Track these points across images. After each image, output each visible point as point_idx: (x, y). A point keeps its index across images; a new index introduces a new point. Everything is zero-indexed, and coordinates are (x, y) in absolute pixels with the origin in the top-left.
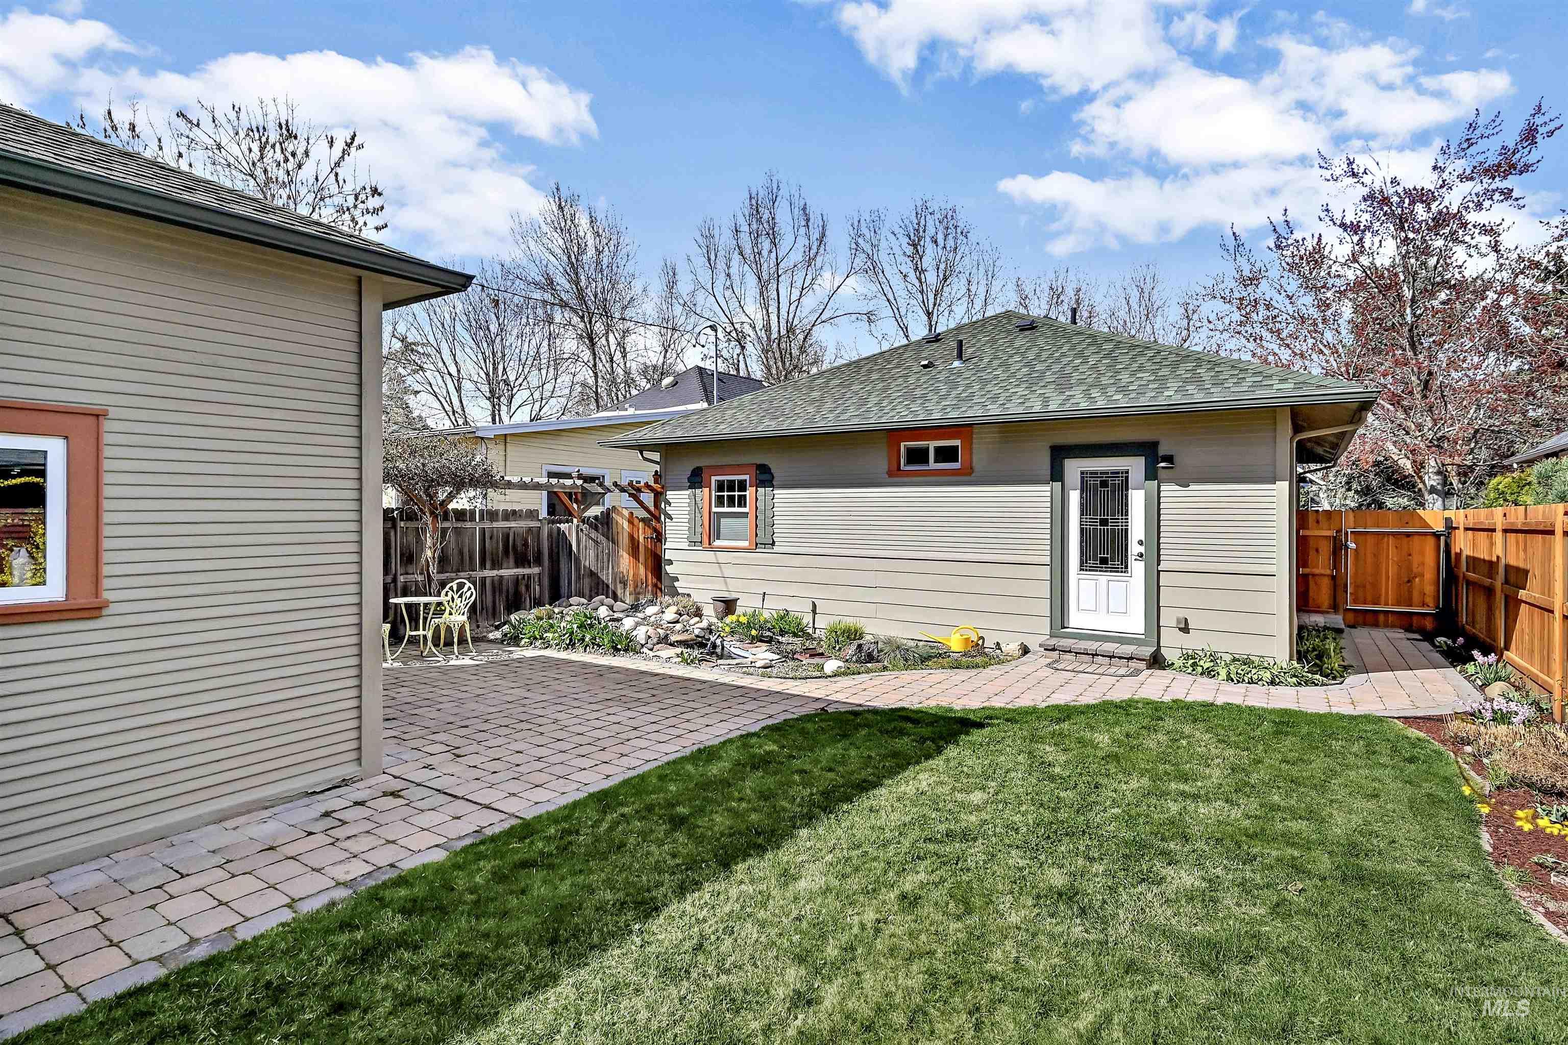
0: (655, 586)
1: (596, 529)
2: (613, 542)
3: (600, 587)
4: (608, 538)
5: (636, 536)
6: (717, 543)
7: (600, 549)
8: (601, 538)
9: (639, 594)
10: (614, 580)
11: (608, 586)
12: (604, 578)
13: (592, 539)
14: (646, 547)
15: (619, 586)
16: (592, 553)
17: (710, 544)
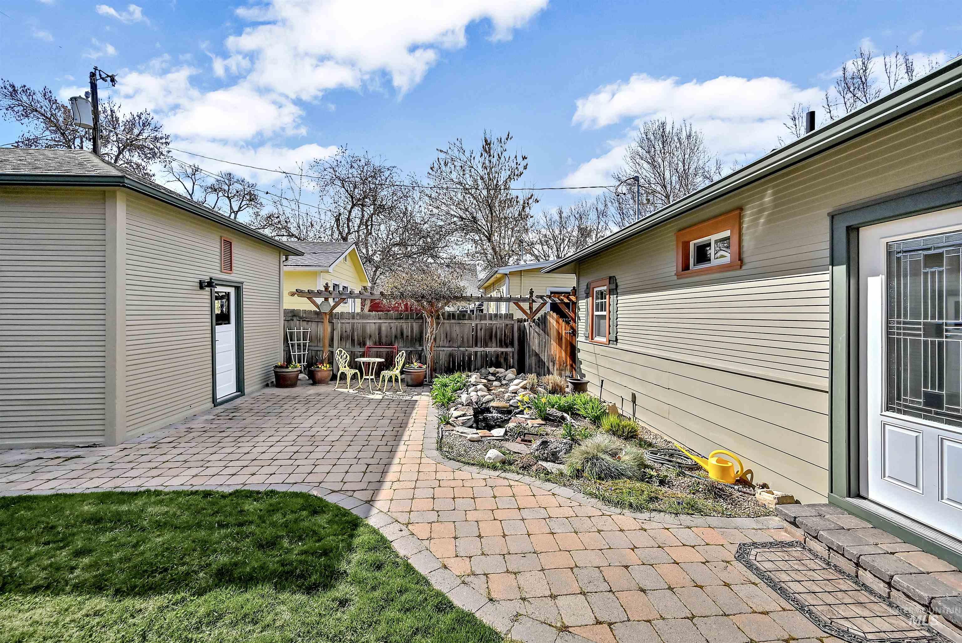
0: (571, 366)
1: (539, 326)
2: (548, 335)
3: (541, 363)
4: (545, 332)
5: (560, 332)
6: (597, 339)
7: (541, 339)
8: (541, 332)
9: (562, 370)
10: (548, 359)
11: (545, 363)
12: (543, 358)
13: (536, 332)
14: (566, 339)
15: (551, 364)
16: (537, 341)
17: (592, 339)
